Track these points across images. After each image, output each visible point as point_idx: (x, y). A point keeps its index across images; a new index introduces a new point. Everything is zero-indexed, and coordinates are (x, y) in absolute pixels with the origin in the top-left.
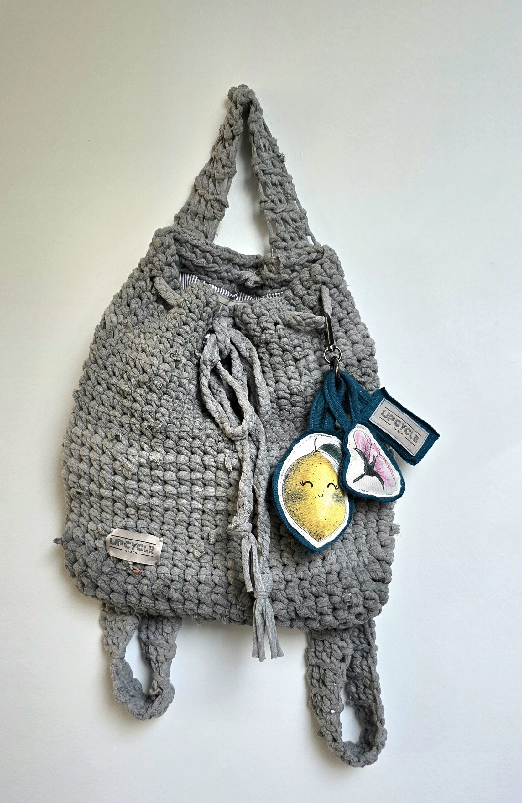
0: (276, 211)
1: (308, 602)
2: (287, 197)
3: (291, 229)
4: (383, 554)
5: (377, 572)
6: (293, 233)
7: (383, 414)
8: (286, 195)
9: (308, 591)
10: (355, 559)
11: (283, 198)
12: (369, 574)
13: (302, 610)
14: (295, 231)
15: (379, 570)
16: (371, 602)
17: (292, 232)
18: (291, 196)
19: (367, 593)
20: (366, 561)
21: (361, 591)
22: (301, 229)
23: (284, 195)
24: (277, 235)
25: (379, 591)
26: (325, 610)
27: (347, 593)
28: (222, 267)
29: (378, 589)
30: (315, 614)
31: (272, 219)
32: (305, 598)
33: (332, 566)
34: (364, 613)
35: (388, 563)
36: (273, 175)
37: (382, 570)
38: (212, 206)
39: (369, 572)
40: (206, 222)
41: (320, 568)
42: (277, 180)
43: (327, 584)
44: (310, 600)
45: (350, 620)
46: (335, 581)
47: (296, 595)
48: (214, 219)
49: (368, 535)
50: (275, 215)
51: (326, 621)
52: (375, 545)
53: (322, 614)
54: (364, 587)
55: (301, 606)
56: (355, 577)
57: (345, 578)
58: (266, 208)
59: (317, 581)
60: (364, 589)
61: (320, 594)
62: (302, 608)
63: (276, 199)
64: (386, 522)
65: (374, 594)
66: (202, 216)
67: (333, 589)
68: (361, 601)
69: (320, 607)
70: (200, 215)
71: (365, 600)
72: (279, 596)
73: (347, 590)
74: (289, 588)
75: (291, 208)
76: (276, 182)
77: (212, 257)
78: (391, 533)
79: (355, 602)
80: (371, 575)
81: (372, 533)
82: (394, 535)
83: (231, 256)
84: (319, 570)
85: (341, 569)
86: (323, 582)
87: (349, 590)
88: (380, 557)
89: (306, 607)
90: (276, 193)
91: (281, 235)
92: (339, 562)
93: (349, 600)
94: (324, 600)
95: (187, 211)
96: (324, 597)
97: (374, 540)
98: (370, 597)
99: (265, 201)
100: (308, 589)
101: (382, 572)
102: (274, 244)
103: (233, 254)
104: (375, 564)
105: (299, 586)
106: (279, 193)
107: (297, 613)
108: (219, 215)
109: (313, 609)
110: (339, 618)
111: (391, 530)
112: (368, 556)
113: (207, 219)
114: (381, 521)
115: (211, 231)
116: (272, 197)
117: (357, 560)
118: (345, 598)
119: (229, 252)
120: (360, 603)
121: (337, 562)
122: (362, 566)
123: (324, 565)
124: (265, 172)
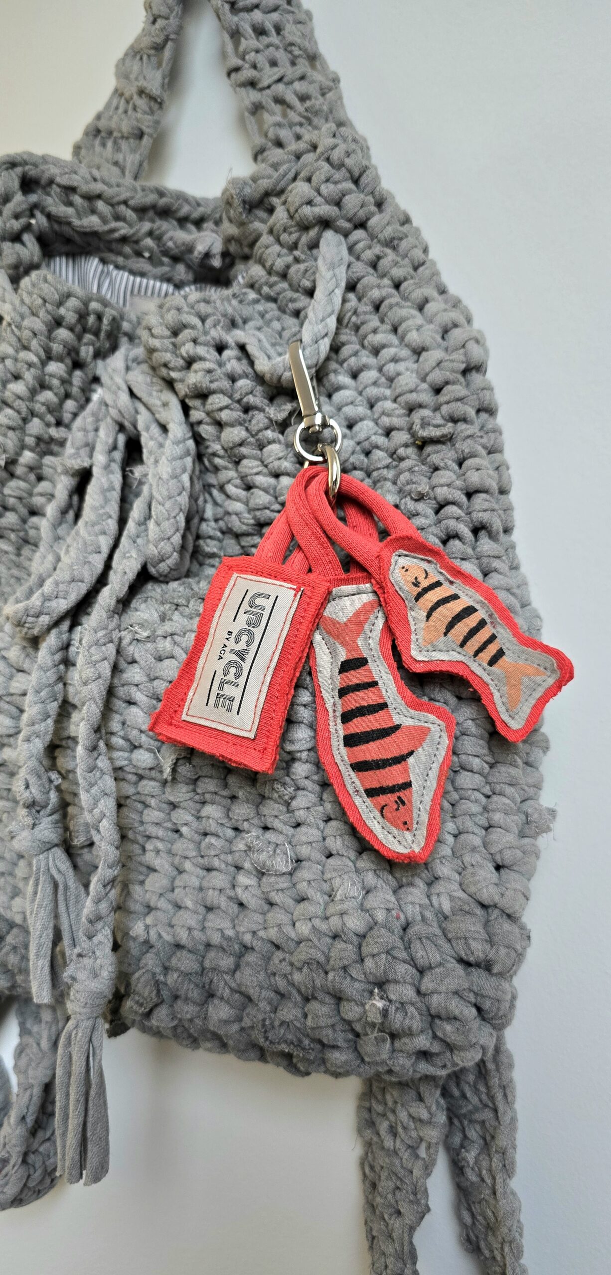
0: (260, 86)
1: (286, 1010)
2: (290, 52)
3: (297, 119)
4: (493, 890)
5: (471, 942)
6: (301, 125)
8: (289, 49)
9: (285, 981)
10: (417, 901)
11: (281, 56)
12: (447, 946)
13: (273, 1027)
14: (303, 120)
15: (477, 935)
16: (448, 1028)
17: (296, 124)
18: (300, 49)
19: (435, 1000)
20: (446, 906)
21: (418, 992)
22: (317, 113)
23: (286, 50)
24: (266, 136)
25: (476, 994)
26: (328, 1035)
27: (377, 998)
28: (137, 227)
29: (471, 990)
30: (306, 1042)
31: (254, 104)
32: (282, 996)
33: (345, 917)
34: (437, 1051)
35: (509, 916)
36: (256, 11)
37: (488, 934)
38: (135, 108)
39: (449, 941)
40: (124, 145)
41: (317, 922)
42: (270, 21)
43: (328, 968)
44: (290, 1005)
45: (398, 1068)
46: (346, 962)
47: (258, 989)
48: (141, 135)
49: (460, 833)
50: (259, 94)
51: (336, 1064)
52: (474, 863)
53: (323, 1045)
54: (427, 984)
55: (270, 1018)
56: (403, 955)
57: (374, 956)
58: (239, 82)
59: (303, 957)
60: (427, 989)
61: (310, 992)
62: (272, 1024)
63: (261, 59)
64: (507, 801)
65: (456, 1006)
66: (119, 135)
67: (341, 984)
68: (416, 1024)
69: (313, 1029)
70: (115, 134)
71: (433, 1017)
72: (218, 986)
73: (376, 990)
74: (242, 967)
75: (298, 73)
76: (263, 24)
77: (110, 207)
78: (528, 832)
79: (397, 1026)
80: (453, 948)
81: (470, 830)
82: (535, 837)
83: (163, 202)
84: (313, 926)
85: (371, 928)
86: (318, 962)
87: (385, 991)
88: (485, 898)
89: (282, 1023)
90: (261, 47)
91: (271, 134)
92: (368, 907)
93: (378, 1019)
94: (321, 1011)
95: (95, 132)
96: (322, 1002)
97: (474, 849)
98: (443, 1015)
99: (237, 69)
100: (285, 976)
101: (486, 941)
102: (260, 158)
103: (172, 197)
104: (468, 916)
105: (268, 963)
106: (271, 48)
107: (266, 1032)
108: (146, 122)
109: (299, 1029)
110: (367, 1059)
111: (527, 823)
112: (455, 894)
113: (127, 138)
114: (495, 798)
115: (131, 159)
116: (251, 56)
117: (421, 903)
118: (369, 1014)
119: (161, 194)
120: (415, 1027)
121: (362, 908)
122: (435, 919)
123: (328, 914)
124: (236, 6)
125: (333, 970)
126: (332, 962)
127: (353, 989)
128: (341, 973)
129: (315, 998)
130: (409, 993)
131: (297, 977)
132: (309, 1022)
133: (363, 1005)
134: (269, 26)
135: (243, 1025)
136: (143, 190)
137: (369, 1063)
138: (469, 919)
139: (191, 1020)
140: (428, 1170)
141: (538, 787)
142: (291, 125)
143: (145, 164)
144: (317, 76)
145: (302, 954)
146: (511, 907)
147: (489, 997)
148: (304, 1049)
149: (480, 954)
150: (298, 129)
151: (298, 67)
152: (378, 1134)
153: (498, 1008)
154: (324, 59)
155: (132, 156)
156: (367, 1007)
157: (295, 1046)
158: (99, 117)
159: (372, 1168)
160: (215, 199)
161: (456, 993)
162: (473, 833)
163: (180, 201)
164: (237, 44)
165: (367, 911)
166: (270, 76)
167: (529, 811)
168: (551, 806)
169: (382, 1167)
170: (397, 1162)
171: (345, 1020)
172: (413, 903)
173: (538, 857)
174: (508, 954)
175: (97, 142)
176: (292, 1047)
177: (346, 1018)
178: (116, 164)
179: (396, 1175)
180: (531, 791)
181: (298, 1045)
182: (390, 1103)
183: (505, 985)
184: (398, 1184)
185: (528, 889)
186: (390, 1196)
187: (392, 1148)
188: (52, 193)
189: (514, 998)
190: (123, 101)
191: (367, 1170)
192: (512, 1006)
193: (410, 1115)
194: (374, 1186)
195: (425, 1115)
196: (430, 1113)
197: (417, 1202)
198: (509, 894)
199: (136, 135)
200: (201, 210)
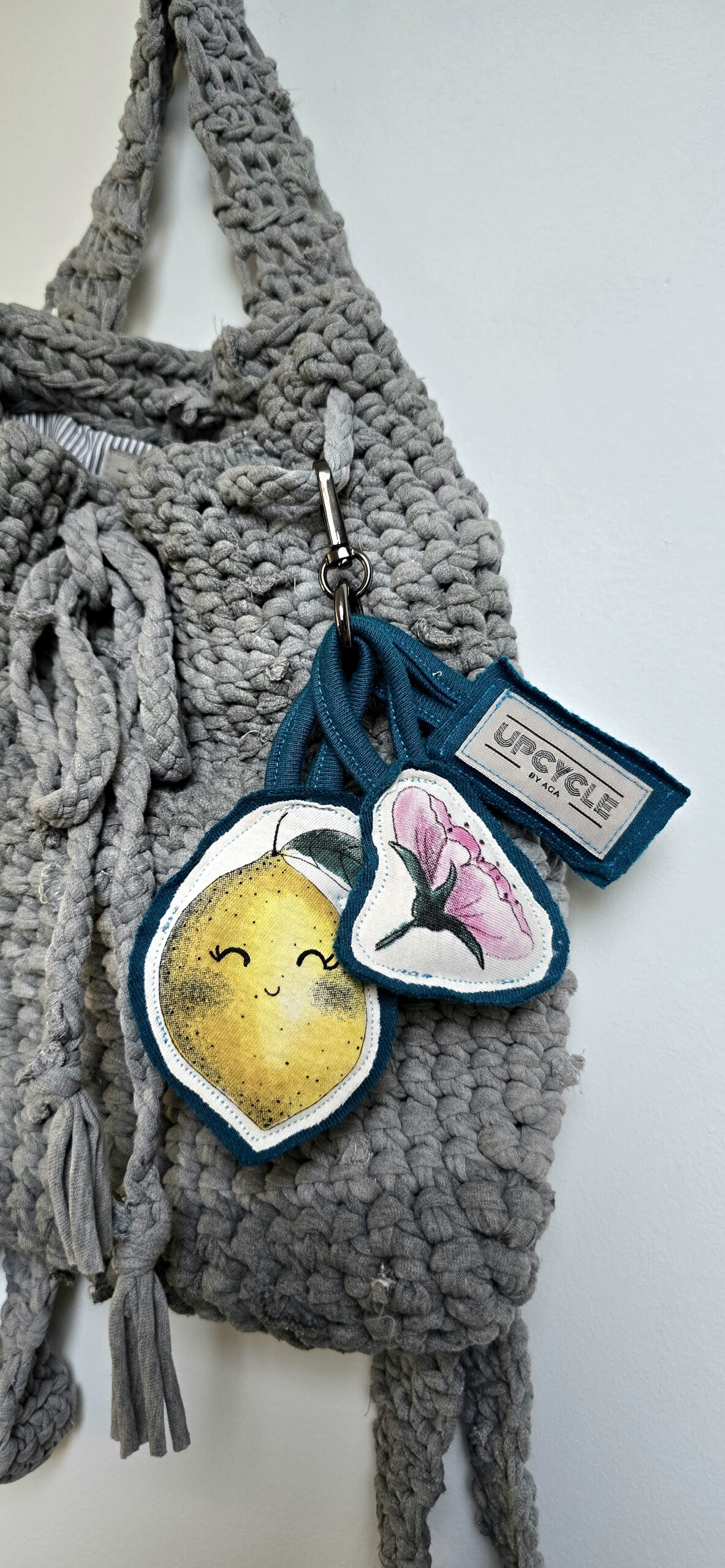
0: (253, 227)
1: (287, 1283)
2: (288, 189)
3: (296, 267)
4: (513, 1153)
5: (486, 1212)
6: (300, 274)
7: (498, 737)
8: (286, 184)
9: (285, 1251)
10: (429, 1164)
11: (277, 193)
12: (460, 1217)
13: (273, 1300)
14: (302, 269)
15: (493, 1206)
16: (461, 1307)
17: (293, 273)
18: (299, 185)
19: (447, 1278)
20: (462, 1170)
21: (428, 1268)
22: (317, 261)
23: (282, 185)
24: (260, 285)
25: (491, 1269)
26: (331, 1312)
27: (384, 1275)
28: (117, 384)
29: (486, 1265)
30: (309, 1317)
31: (245, 248)
32: (283, 1266)
33: (351, 1184)
34: (450, 1329)
35: (530, 1181)
36: (247, 140)
37: (506, 1203)
38: (110, 245)
39: (464, 1210)
40: (100, 287)
41: (320, 1187)
42: (261, 151)
43: (331, 1240)
44: (291, 1277)
45: (408, 1348)
46: (350, 1235)
47: (255, 1258)
48: (118, 276)
49: (478, 1086)
50: (252, 237)
51: (341, 1342)
52: (492, 1122)
53: (328, 1322)
54: (437, 1261)
55: (270, 1291)
56: (411, 1227)
57: (380, 1229)
58: (228, 223)
59: (304, 1227)
60: (438, 1268)
61: (312, 1265)
62: (272, 1297)
63: (253, 197)
64: (530, 1053)
65: (468, 1284)
66: (95, 275)
67: (345, 1258)
68: (426, 1304)
69: (315, 1305)
70: (91, 275)
71: (444, 1297)
72: (213, 1254)
73: (383, 1267)
74: (239, 1234)
75: (297, 214)
76: (255, 155)
77: (84, 361)
78: (551, 1084)
79: (405, 1307)
80: (468, 1220)
81: (489, 1084)
82: (559, 1090)
83: (145, 357)
84: (316, 1191)
85: (379, 1196)
86: (321, 1233)
87: (392, 1268)
88: (503, 1161)
89: (283, 1297)
90: (253, 182)
91: (265, 284)
92: (376, 1172)
93: (384, 1301)
94: (323, 1286)
95: (70, 272)
96: (325, 1277)
97: (492, 1107)
98: (455, 1292)
99: (226, 208)
100: (286, 1245)
101: (504, 1212)
102: (252, 309)
103: (156, 351)
104: (485, 1183)
105: (267, 1230)
106: (265, 183)
107: (265, 1306)
108: (123, 263)
109: (301, 1304)
110: (374, 1337)
111: (551, 1075)
112: (471, 1156)
113: (103, 280)
114: (517, 1048)
115: (108, 305)
116: (242, 194)
117: (435, 1165)
118: (375, 1293)
119: (144, 347)
120: (424, 1307)
121: (370, 1173)
122: (450, 1184)
123: (332, 1179)
124: (224, 136)
125: (336, 1242)
126: (335, 1234)
127: (358, 1263)
128: (345, 1246)
129: (318, 1272)
130: (417, 1269)
131: (298, 1248)
132: (312, 1298)
133: (369, 1281)
134: (262, 158)
135: (241, 1297)
136: (123, 344)
137: (377, 1341)
138: (485, 1187)
139: (184, 1289)
140: (443, 1447)
141: (564, 1032)
142: (288, 274)
143: (124, 309)
144: (318, 217)
145: (304, 1224)
146: (531, 1173)
147: (506, 1274)
148: (305, 1326)
149: (497, 1226)
150: (296, 278)
151: (296, 206)
152: (392, 1400)
153: (516, 1284)
154: (325, 197)
155: (108, 299)
156: (373, 1284)
157: (296, 1324)
158: (74, 254)
159: (385, 1437)
160: (206, 352)
161: (470, 1271)
162: (492, 1087)
163: (165, 356)
164: (225, 180)
165: (376, 1176)
166: (263, 217)
167: (554, 1062)
168: (578, 1053)
169: (395, 1440)
170: (410, 1435)
171: (350, 1297)
172: (426, 1167)
173: (562, 1113)
174: (527, 1226)
175: (72, 283)
176: (293, 1324)
177: (351, 1294)
178: (91, 309)
179: (409, 1449)
180: (557, 1038)
181: (300, 1323)
182: (405, 1369)
183: (525, 1259)
184: (411, 1459)
185: (551, 1150)
186: (401, 1473)
187: (406, 1418)
188: (20, 345)
189: (535, 1268)
190: (99, 237)
191: (380, 1439)
192: (532, 1279)
193: (425, 1385)
194: (386, 1456)
195: (441, 1387)
196: (447, 1384)
197: (430, 1481)
198: (530, 1158)
199: (112, 276)
200: (191, 364)
